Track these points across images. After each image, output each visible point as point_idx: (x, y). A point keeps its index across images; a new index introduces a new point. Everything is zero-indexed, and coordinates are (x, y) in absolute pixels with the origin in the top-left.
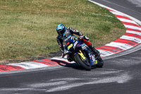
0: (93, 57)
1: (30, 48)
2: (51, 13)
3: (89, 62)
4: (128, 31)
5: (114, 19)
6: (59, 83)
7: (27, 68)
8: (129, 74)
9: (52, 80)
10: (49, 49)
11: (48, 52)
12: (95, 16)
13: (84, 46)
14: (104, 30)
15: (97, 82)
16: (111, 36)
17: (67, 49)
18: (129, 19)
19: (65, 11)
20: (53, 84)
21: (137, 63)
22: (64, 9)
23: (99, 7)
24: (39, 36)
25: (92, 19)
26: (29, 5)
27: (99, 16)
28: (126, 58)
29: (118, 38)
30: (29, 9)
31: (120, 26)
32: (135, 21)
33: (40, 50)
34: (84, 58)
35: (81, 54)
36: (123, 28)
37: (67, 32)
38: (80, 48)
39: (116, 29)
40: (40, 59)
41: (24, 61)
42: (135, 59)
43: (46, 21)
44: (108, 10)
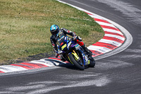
0: (86, 57)
1: (8, 52)
2: (30, 17)
3: (83, 62)
4: (106, 35)
5: (93, 23)
6: (37, 86)
7: (6, 71)
8: (108, 77)
9: (31, 83)
10: (27, 52)
11: (26, 56)
12: (74, 20)
13: (78, 47)
14: (82, 33)
15: (75, 86)
16: (90, 39)
17: (61, 49)
18: (108, 23)
19: (43, 15)
20: (32, 87)
21: (116, 66)
22: (43, 12)
23: (78, 10)
24: (18, 39)
25: (70, 23)
26: (8, 8)
27: (78, 20)
28: (104, 62)
29: (97, 41)
30: (7, 13)
31: (99, 29)
32: (113, 24)
33: (18, 53)
34: (78, 58)
35: (75, 54)
36: (101, 31)
37: (60, 33)
38: (74, 48)
39: (94, 32)
40: (19, 63)
41: (2, 65)
42: (114, 63)
43: (25, 24)
44: (87, 14)
